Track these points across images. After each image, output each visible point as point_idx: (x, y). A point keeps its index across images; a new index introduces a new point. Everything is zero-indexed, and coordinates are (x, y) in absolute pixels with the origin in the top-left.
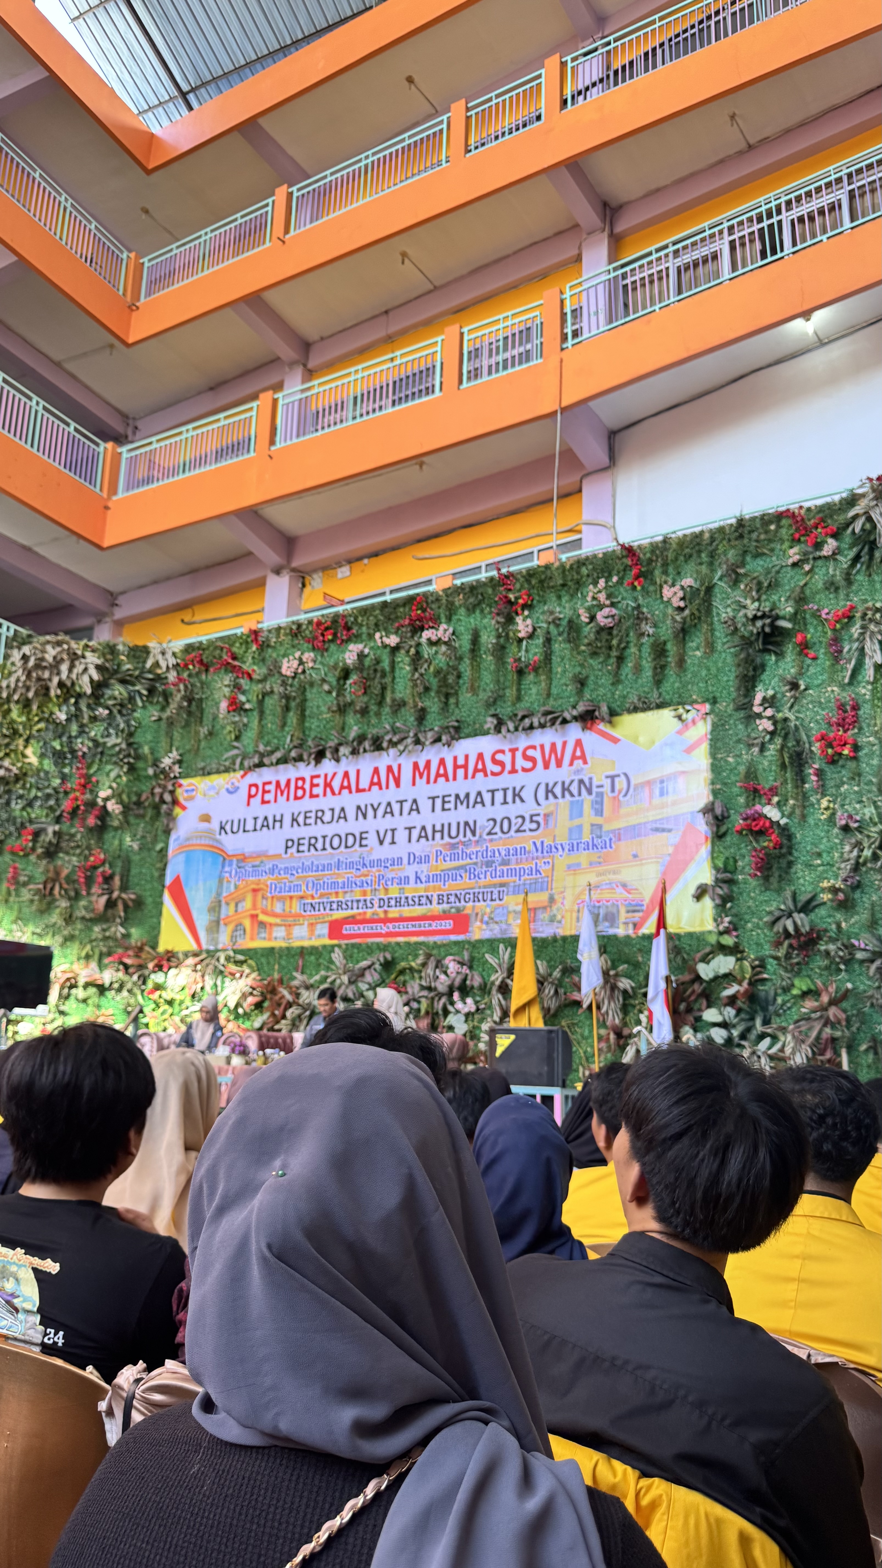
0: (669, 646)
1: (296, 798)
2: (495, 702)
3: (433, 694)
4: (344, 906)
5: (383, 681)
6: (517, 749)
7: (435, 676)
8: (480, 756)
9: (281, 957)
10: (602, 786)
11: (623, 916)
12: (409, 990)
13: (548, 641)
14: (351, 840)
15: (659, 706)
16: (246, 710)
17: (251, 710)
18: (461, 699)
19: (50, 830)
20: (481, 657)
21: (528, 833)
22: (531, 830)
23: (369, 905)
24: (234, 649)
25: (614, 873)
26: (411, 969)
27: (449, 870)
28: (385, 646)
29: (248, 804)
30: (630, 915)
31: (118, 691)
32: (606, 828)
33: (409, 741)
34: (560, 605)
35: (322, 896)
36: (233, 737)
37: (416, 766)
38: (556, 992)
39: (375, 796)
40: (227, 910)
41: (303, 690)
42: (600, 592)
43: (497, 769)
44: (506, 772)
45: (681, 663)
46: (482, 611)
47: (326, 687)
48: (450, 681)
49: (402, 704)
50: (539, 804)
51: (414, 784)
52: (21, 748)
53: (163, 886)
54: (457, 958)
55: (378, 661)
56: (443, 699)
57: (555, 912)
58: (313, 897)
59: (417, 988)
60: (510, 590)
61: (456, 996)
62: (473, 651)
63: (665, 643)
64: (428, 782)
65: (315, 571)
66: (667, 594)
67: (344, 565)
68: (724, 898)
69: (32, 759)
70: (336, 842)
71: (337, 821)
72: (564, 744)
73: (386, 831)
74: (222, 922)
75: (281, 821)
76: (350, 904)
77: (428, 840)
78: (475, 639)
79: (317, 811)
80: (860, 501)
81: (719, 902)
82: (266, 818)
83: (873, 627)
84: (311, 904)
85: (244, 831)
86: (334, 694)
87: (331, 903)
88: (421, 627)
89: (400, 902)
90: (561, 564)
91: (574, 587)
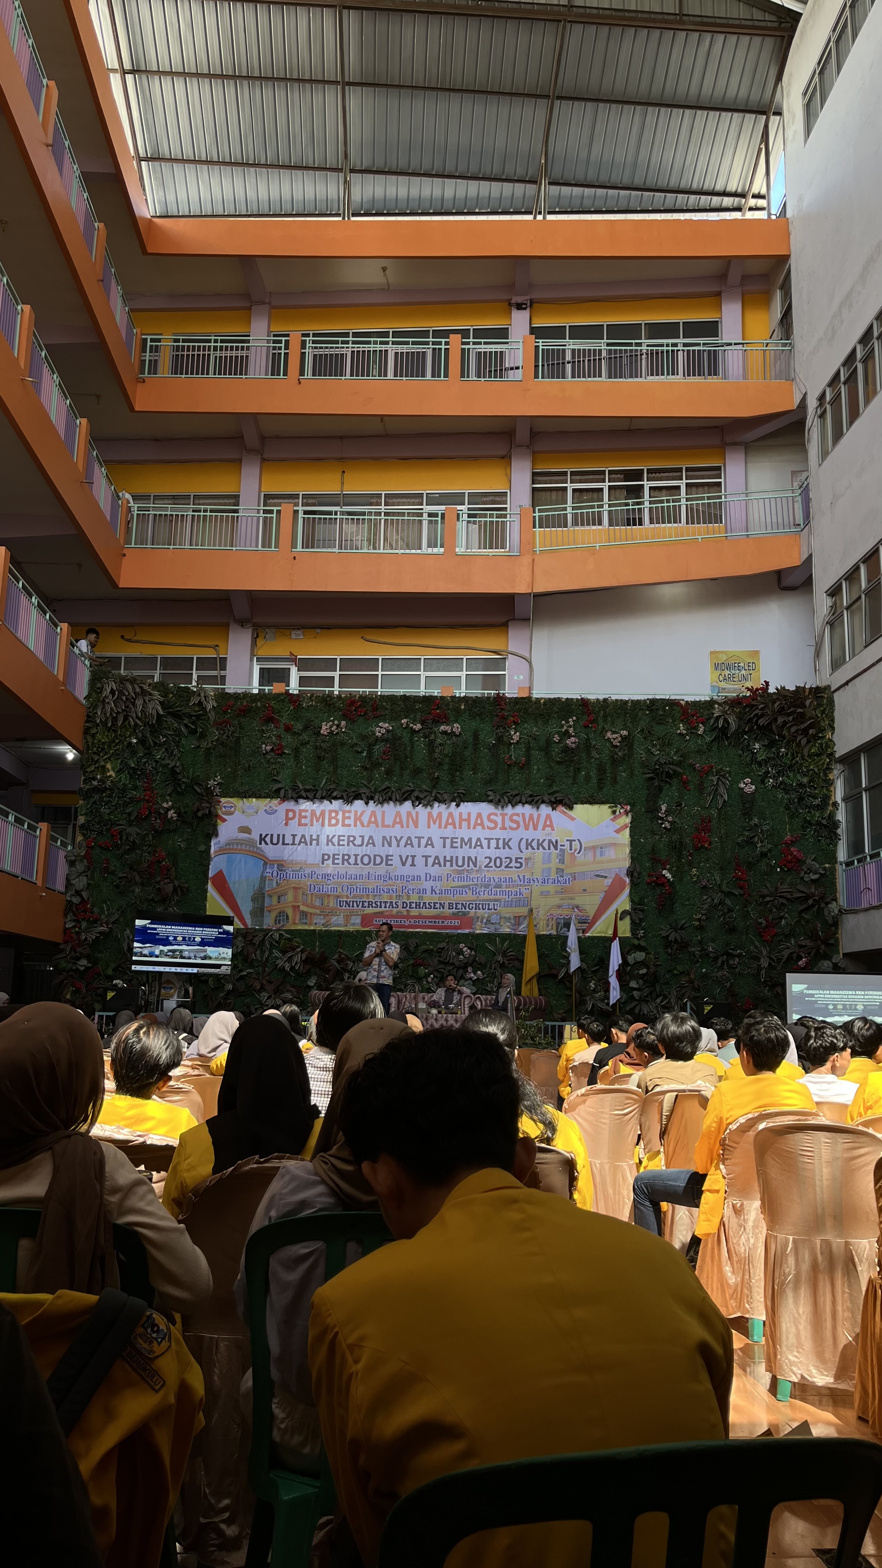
0: (607, 768)
3: (445, 768)
4: (374, 905)
5: (406, 752)
6: (506, 814)
7: (447, 756)
8: (479, 815)
10: (564, 846)
13: (528, 749)
14: (378, 860)
15: (602, 803)
16: (285, 754)
17: (289, 754)
18: (465, 775)
20: (481, 750)
21: (514, 868)
23: (394, 905)
24: (272, 704)
25: (571, 899)
26: (432, 950)
28: (408, 728)
29: (286, 824)
32: (567, 871)
34: (536, 726)
36: (275, 773)
37: (430, 815)
39: (398, 832)
40: (270, 901)
41: (335, 746)
42: (569, 726)
43: (492, 825)
44: (498, 828)
45: (614, 778)
46: (481, 719)
47: (359, 750)
48: (458, 761)
49: (421, 771)
50: (522, 852)
51: (429, 827)
52: (103, 763)
53: (208, 878)
54: (466, 945)
55: (402, 738)
56: (453, 774)
58: (347, 897)
60: (503, 709)
62: (475, 745)
63: (605, 764)
64: (440, 827)
66: (610, 737)
67: (299, 629)
68: (640, 920)
69: (112, 773)
70: (366, 860)
71: (367, 846)
72: (539, 816)
73: (407, 856)
74: (266, 909)
75: (317, 840)
76: (379, 904)
77: (440, 866)
78: (476, 736)
79: (349, 837)
80: (716, 706)
81: (637, 921)
82: (303, 836)
83: (724, 780)
84: (346, 901)
85: (283, 844)
86: (365, 754)
87: (363, 902)
88: (438, 721)
89: (419, 905)
90: (538, 700)
91: (547, 717)
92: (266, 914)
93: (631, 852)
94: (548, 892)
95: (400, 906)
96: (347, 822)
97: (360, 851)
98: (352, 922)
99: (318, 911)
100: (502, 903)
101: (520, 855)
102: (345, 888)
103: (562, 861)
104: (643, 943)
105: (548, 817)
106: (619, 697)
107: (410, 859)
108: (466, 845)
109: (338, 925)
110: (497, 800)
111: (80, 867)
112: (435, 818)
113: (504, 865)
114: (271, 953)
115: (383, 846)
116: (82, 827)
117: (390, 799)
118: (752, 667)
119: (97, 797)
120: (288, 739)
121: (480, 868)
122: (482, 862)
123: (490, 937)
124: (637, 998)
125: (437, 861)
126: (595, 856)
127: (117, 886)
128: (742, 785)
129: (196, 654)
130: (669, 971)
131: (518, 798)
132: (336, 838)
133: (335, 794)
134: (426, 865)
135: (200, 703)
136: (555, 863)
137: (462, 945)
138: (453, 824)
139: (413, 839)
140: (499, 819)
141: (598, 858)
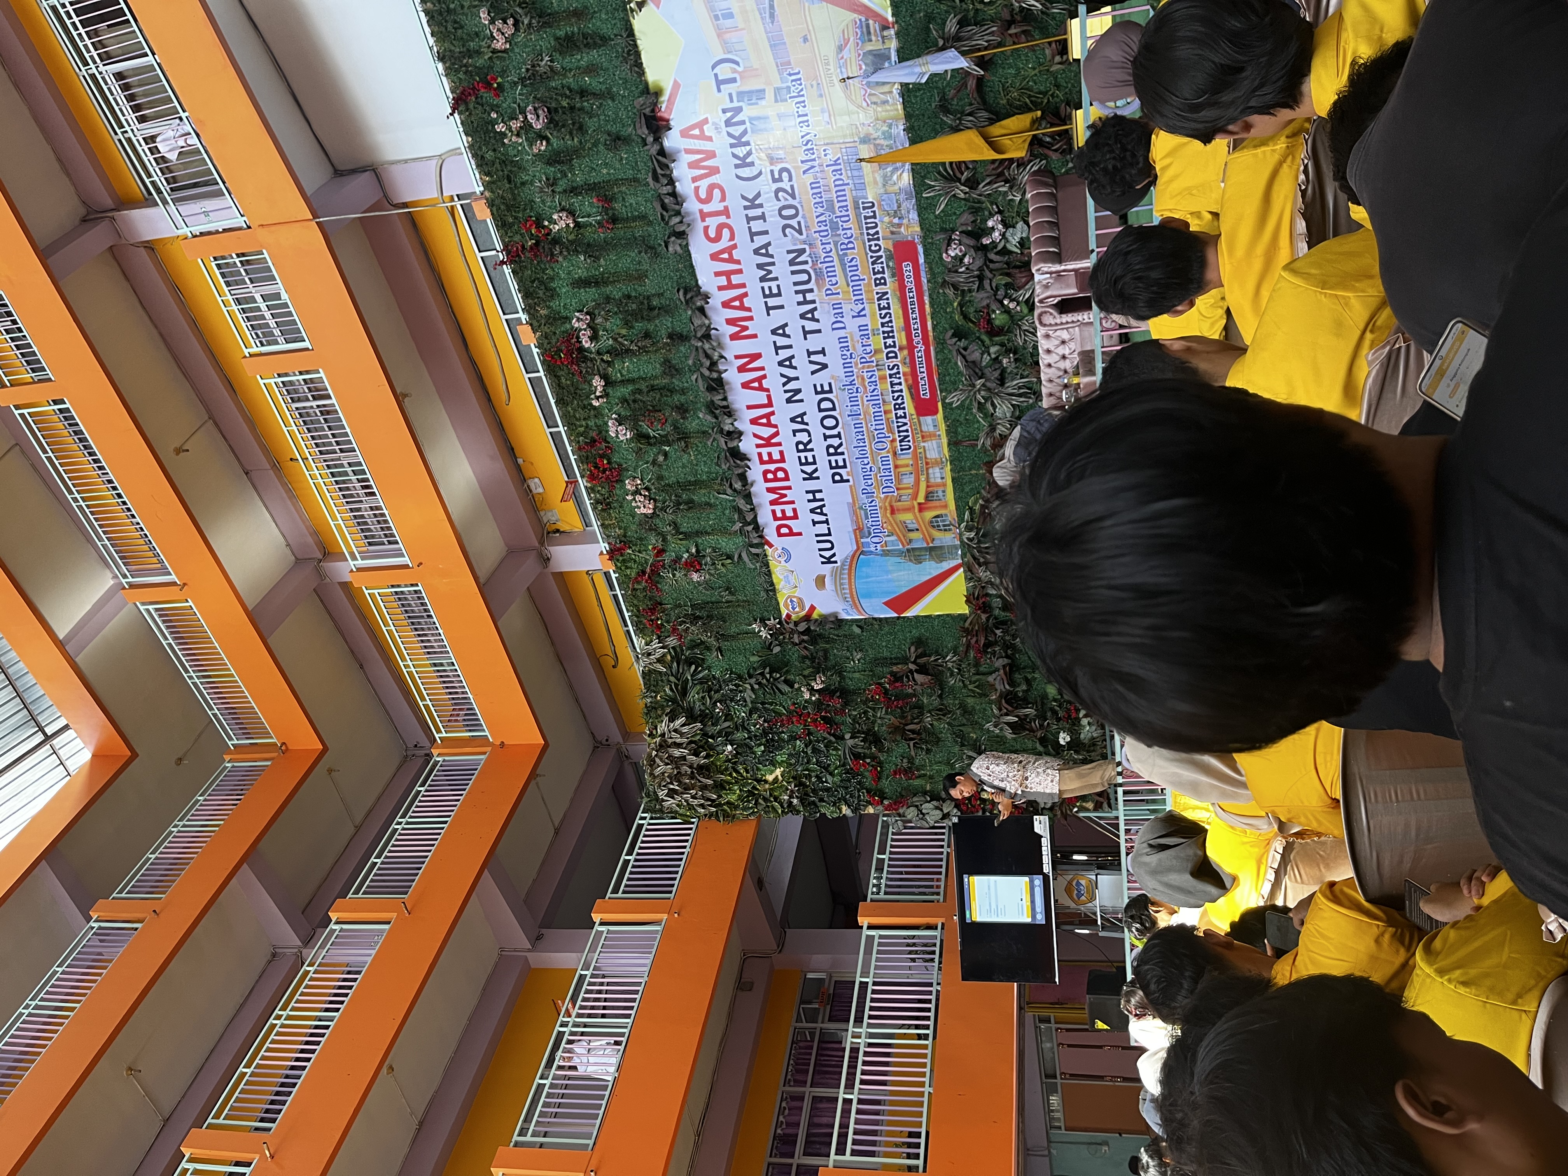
0: (561, 33)
1: (787, 478)
2: (652, 248)
3: (651, 327)
4: (899, 401)
5: (645, 390)
6: (701, 211)
7: (632, 327)
8: (715, 257)
9: (962, 469)
10: (730, 95)
11: (875, 45)
12: (985, 303)
13: (574, 190)
14: (826, 405)
15: (631, 33)
16: (698, 551)
17: (697, 546)
18: (653, 292)
19: (850, 742)
20: (603, 273)
21: (794, 182)
22: (790, 180)
23: (895, 371)
24: (633, 575)
25: (828, 64)
26: (961, 305)
27: (846, 276)
28: (605, 395)
29: (800, 534)
30: (873, 38)
31: (694, 695)
32: (777, 83)
33: (707, 346)
34: (532, 183)
35: (891, 431)
36: (729, 561)
37: (734, 337)
38: (970, 114)
39: (774, 382)
40: (917, 540)
41: (667, 488)
42: (510, 130)
43: (726, 233)
44: (728, 221)
45: (578, 14)
46: (552, 279)
47: (661, 458)
48: (634, 306)
49: (667, 362)
50: (760, 173)
51: (755, 336)
52: (767, 786)
53: (898, 618)
54: (944, 248)
55: (624, 400)
56: (656, 311)
57: (879, 133)
58: (893, 441)
59: (982, 294)
60: (523, 247)
61: (986, 241)
62: (597, 284)
63: (557, 39)
64: (751, 318)
65: (539, 520)
66: (502, 42)
67: (528, 486)
69: (778, 774)
70: (830, 422)
71: (807, 424)
72: (688, 151)
73: (811, 362)
74: (931, 545)
75: (813, 492)
76: (896, 395)
77: (815, 309)
78: (582, 283)
79: (799, 451)
82: (812, 511)
84: (901, 441)
85: (829, 534)
86: (667, 448)
87: (897, 418)
88: (578, 351)
89: (888, 332)
90: (487, 186)
91: (509, 168)
92: (937, 543)
95: (895, 361)
96: (776, 456)
97: (817, 431)
98: (931, 429)
99: (923, 478)
100: (860, 193)
101: (767, 176)
102: (880, 446)
103: (760, 94)
105: (685, 134)
107: (813, 358)
108: (770, 272)
109: (940, 446)
112: (738, 329)
115: (802, 401)
117: (724, 401)
121: (804, 242)
122: (792, 241)
123: (924, 208)
125: (809, 316)
126: (736, 28)
127: (929, 751)
131: (666, 201)
134: (819, 331)
135: (659, 661)
136: (767, 107)
137: (946, 257)
138: (741, 298)
139: (780, 358)
140: (712, 222)
141: (739, 21)
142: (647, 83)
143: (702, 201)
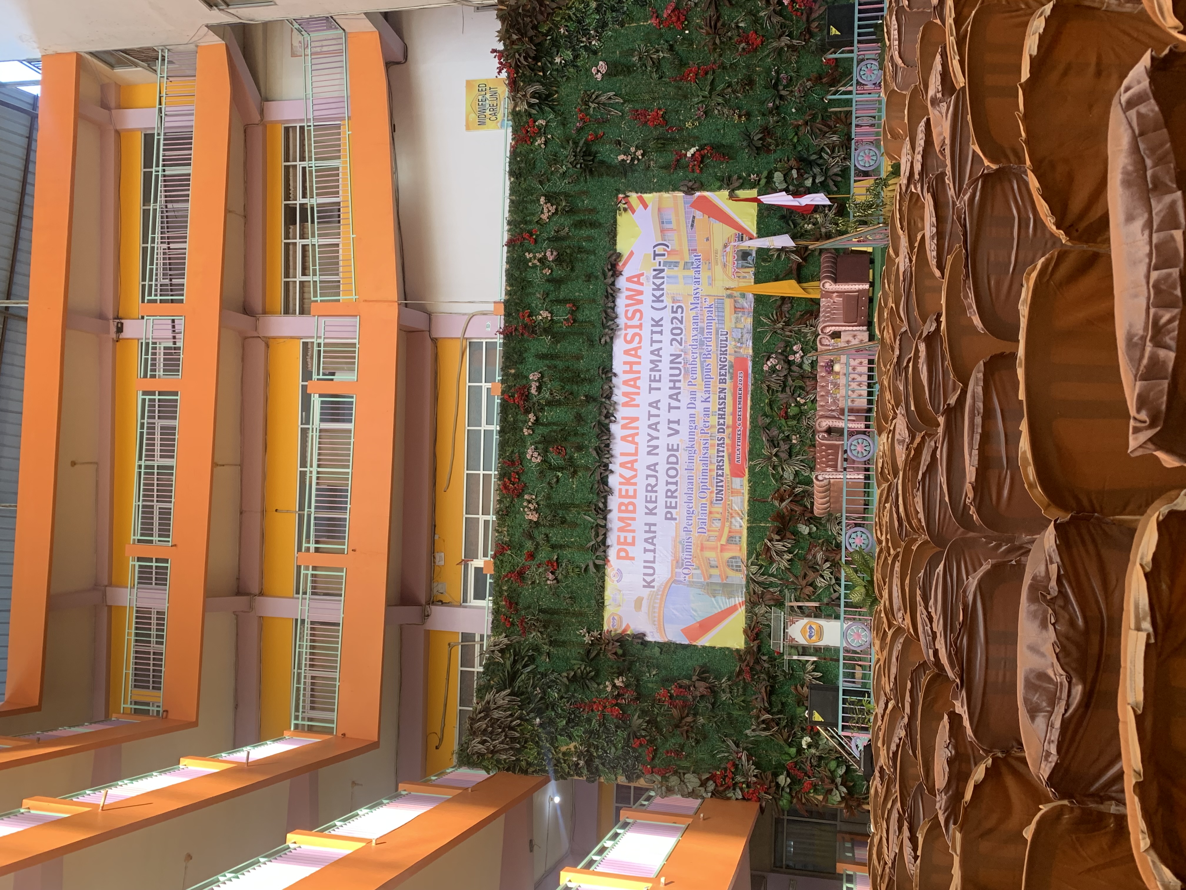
0: (578, 219)
2: (591, 341)
3: (575, 389)
5: (559, 431)
6: (626, 324)
8: (626, 352)
9: (755, 521)
10: (660, 262)
12: (785, 401)
13: (557, 301)
14: (672, 459)
15: (615, 223)
17: (558, 556)
18: (583, 368)
20: (557, 353)
21: (684, 315)
22: (682, 313)
23: (722, 442)
24: (505, 572)
25: (717, 253)
26: (770, 401)
27: (703, 375)
28: (533, 429)
29: (633, 558)
33: (607, 403)
34: (534, 293)
35: (711, 484)
37: (625, 404)
39: (642, 439)
40: (715, 576)
41: (551, 505)
42: (535, 258)
43: (637, 339)
44: (640, 332)
45: (590, 211)
46: (526, 351)
47: (555, 480)
49: (578, 415)
50: (666, 307)
51: (638, 406)
53: (690, 645)
54: (765, 363)
55: (543, 436)
59: (784, 395)
61: (791, 358)
62: (551, 358)
63: (575, 221)
65: (432, 589)
66: (546, 215)
67: (434, 557)
68: (739, 177)
69: (572, 746)
70: (672, 473)
71: (657, 472)
72: (628, 289)
73: (669, 428)
74: (725, 581)
75: (650, 525)
76: (720, 459)
77: (679, 393)
78: (542, 357)
79: (647, 491)
80: (517, 109)
81: (741, 181)
82: (646, 540)
83: (594, 96)
84: (717, 494)
85: (654, 562)
86: (560, 474)
87: (717, 476)
88: (527, 396)
89: (722, 415)
90: (508, 293)
91: (525, 283)
92: (729, 581)
93: (667, 191)
94: (709, 277)
95: (722, 435)
96: (631, 493)
97: (663, 478)
98: (739, 487)
99: (727, 524)
100: (720, 326)
101: (669, 309)
102: (702, 495)
103: (676, 264)
104: (765, 173)
105: (629, 280)
106: (507, 208)
107: (672, 425)
108: (657, 366)
109: (742, 502)
110: (610, 332)
111: (674, 781)
112: (628, 399)
113: (679, 325)
114: (772, 575)
115: (657, 454)
116: (629, 778)
117: (608, 445)
118: (482, 87)
119: (597, 762)
120: (542, 555)
121: (682, 351)
122: (675, 348)
123: (757, 338)
124: (823, 178)
125: (674, 397)
126: (672, 230)
127: (697, 742)
128: (599, 76)
129: (457, 668)
130: (795, 147)
131: (609, 310)
132: (647, 505)
133: (601, 505)
134: (679, 408)
135: (502, 651)
136: (678, 272)
137: (766, 368)
138: (635, 380)
139: (650, 422)
140: (631, 332)
141: (674, 226)
142: (616, 250)
143: (628, 319)
